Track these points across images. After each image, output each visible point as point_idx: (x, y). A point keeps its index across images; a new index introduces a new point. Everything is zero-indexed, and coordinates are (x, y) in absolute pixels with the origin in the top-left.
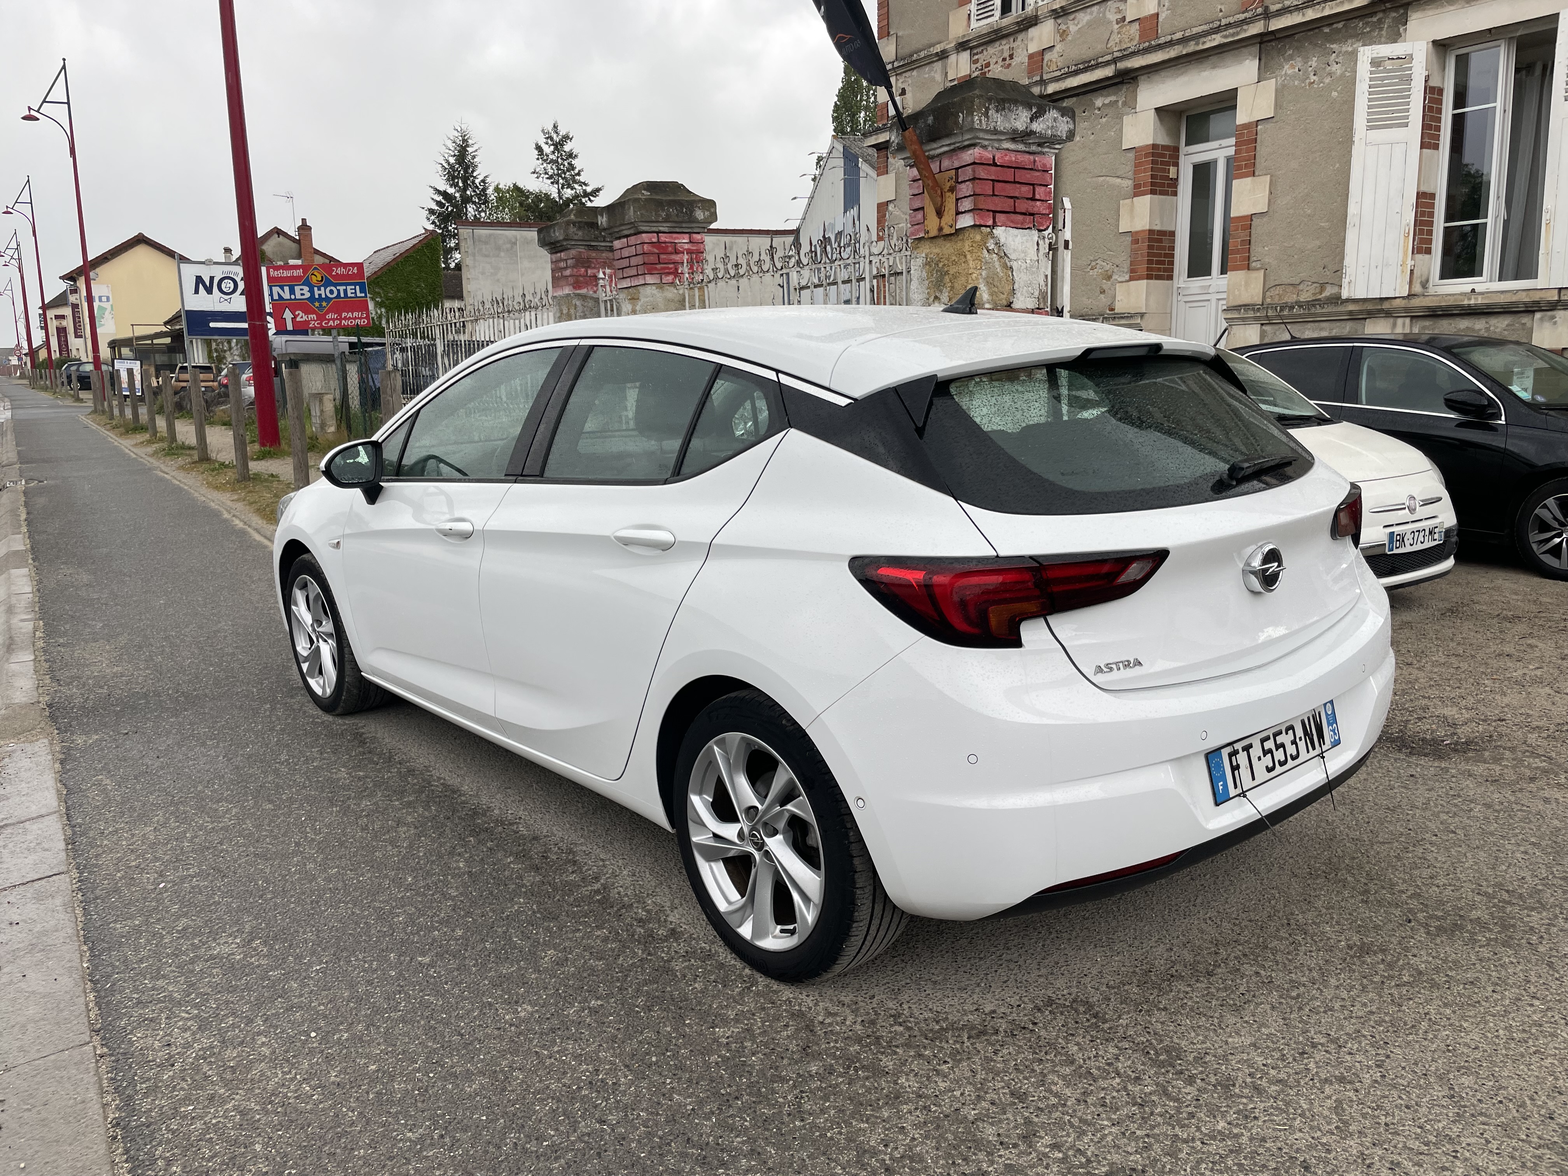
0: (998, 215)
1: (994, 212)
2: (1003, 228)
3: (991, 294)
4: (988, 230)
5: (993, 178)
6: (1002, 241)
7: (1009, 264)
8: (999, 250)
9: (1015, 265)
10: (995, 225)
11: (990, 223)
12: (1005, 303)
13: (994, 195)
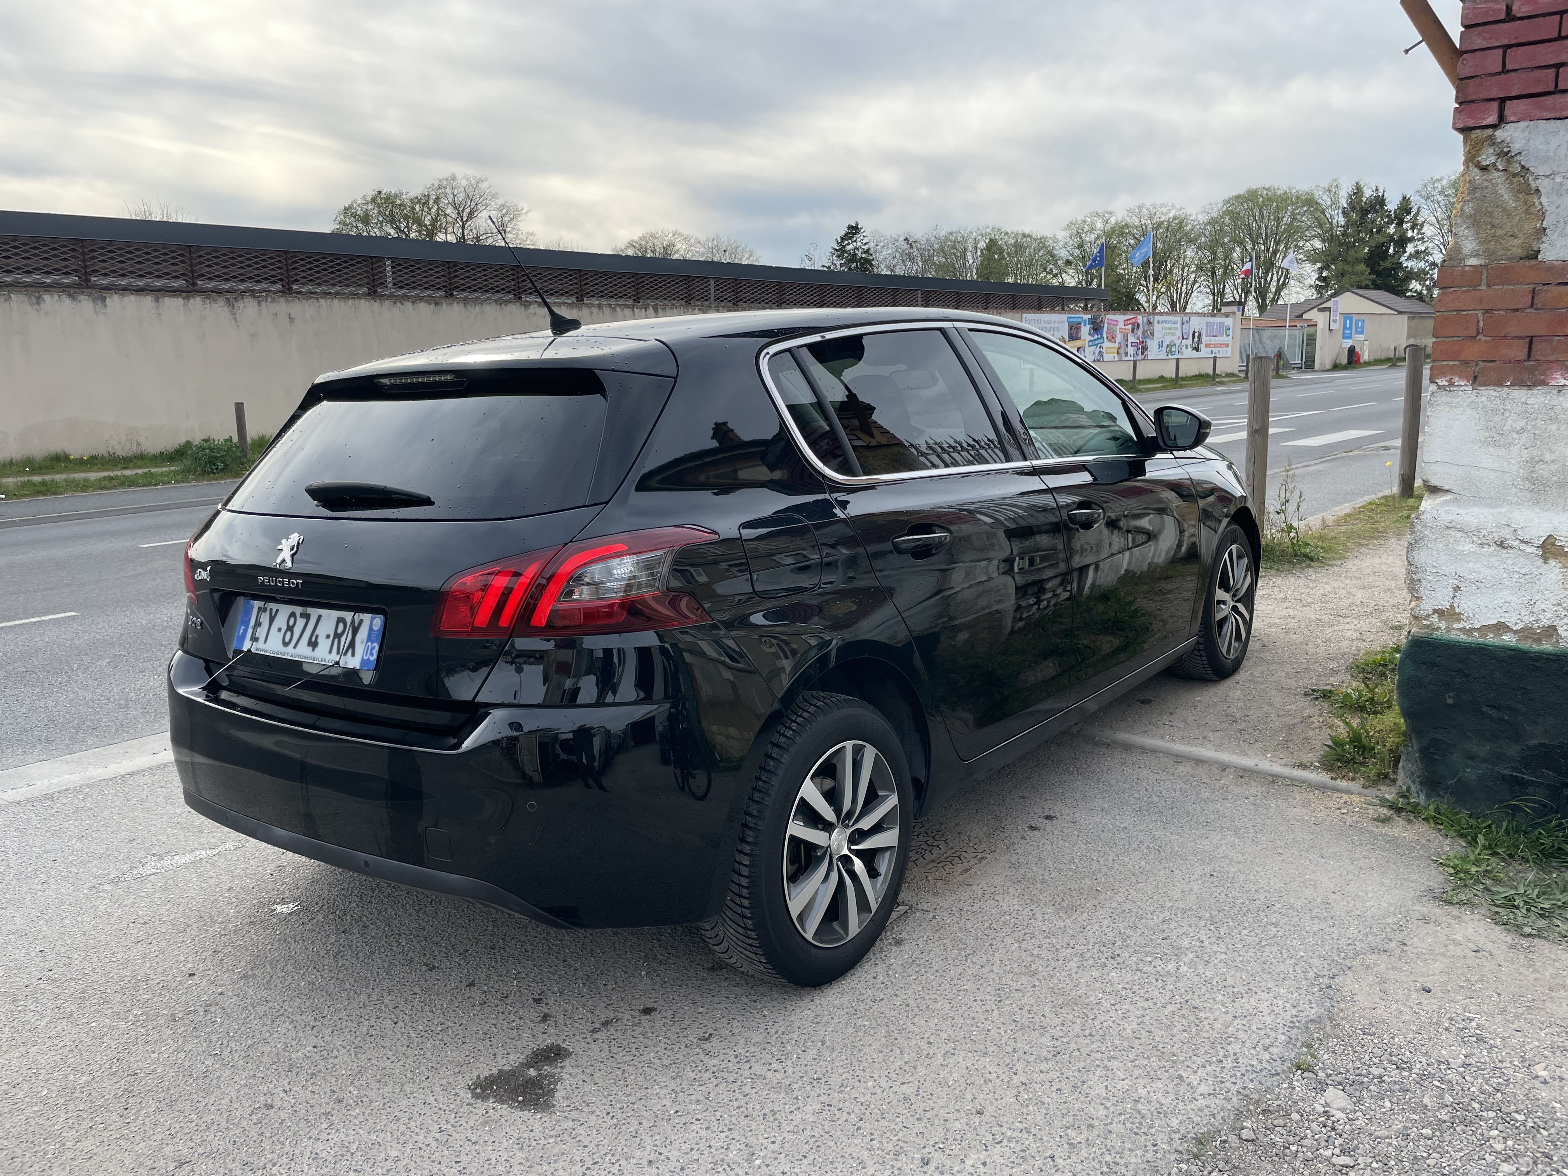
0: (1508, 103)
1: (1503, 101)
2: (1523, 124)
3: (1487, 241)
4: (1490, 131)
5: (1506, 42)
6: (1516, 147)
7: (1533, 185)
8: (1509, 162)
9: (1544, 185)
10: (1502, 119)
11: (1492, 119)
12: (1518, 252)
13: (1504, 71)
